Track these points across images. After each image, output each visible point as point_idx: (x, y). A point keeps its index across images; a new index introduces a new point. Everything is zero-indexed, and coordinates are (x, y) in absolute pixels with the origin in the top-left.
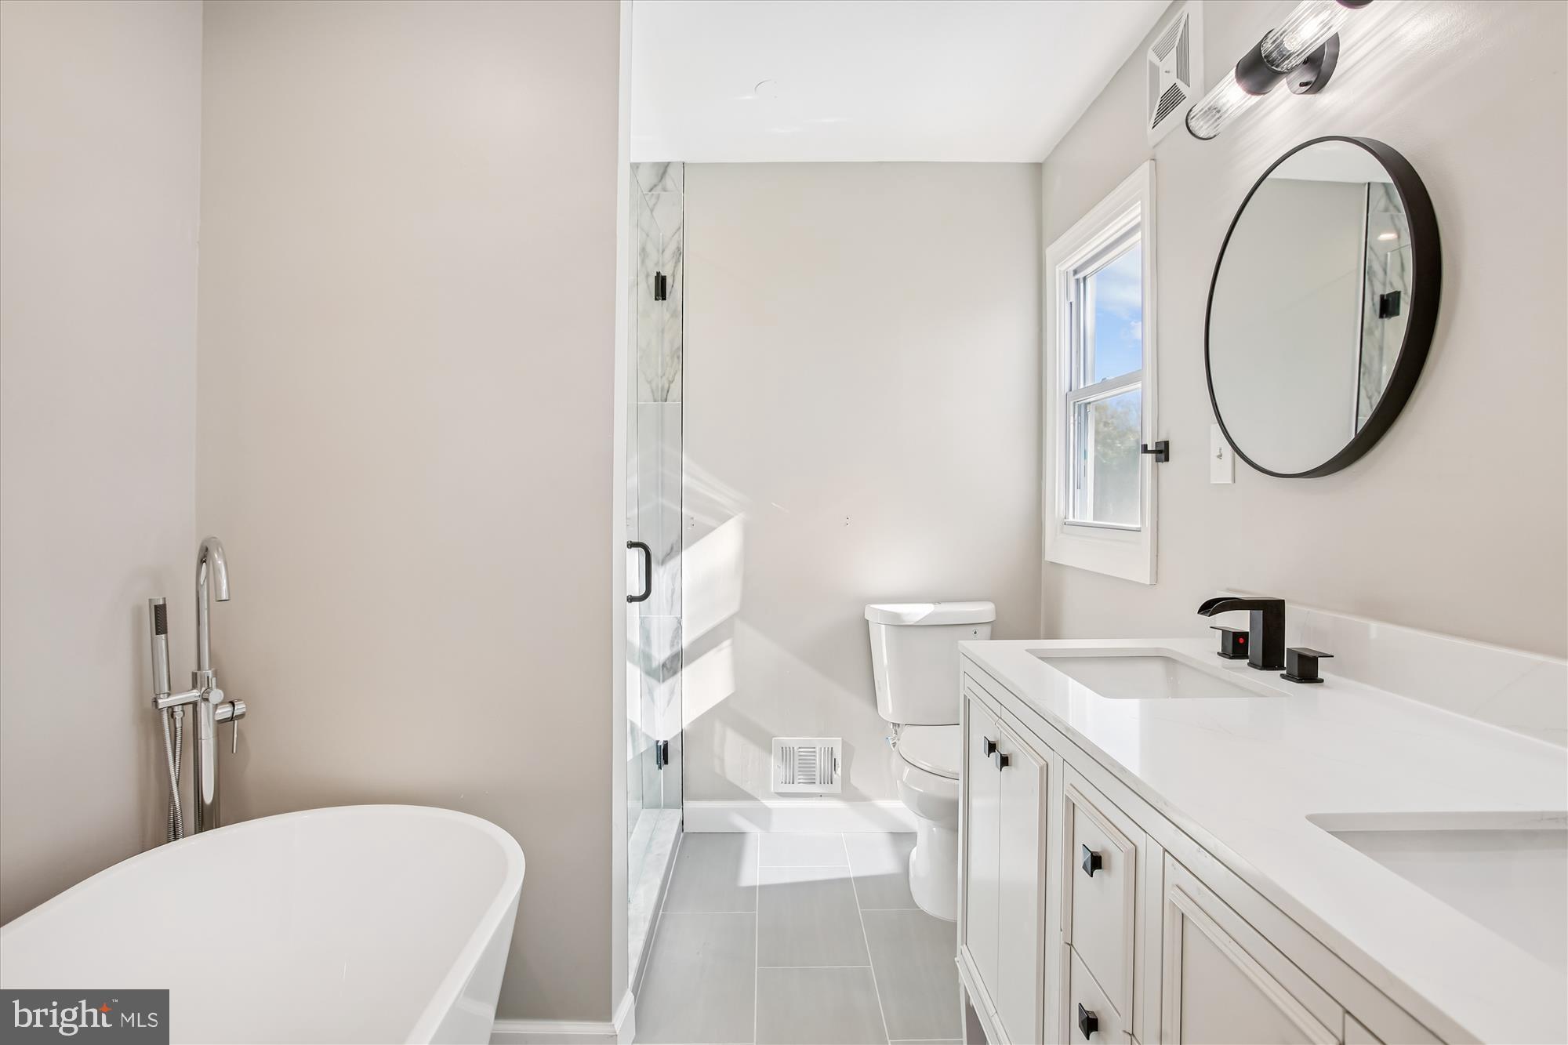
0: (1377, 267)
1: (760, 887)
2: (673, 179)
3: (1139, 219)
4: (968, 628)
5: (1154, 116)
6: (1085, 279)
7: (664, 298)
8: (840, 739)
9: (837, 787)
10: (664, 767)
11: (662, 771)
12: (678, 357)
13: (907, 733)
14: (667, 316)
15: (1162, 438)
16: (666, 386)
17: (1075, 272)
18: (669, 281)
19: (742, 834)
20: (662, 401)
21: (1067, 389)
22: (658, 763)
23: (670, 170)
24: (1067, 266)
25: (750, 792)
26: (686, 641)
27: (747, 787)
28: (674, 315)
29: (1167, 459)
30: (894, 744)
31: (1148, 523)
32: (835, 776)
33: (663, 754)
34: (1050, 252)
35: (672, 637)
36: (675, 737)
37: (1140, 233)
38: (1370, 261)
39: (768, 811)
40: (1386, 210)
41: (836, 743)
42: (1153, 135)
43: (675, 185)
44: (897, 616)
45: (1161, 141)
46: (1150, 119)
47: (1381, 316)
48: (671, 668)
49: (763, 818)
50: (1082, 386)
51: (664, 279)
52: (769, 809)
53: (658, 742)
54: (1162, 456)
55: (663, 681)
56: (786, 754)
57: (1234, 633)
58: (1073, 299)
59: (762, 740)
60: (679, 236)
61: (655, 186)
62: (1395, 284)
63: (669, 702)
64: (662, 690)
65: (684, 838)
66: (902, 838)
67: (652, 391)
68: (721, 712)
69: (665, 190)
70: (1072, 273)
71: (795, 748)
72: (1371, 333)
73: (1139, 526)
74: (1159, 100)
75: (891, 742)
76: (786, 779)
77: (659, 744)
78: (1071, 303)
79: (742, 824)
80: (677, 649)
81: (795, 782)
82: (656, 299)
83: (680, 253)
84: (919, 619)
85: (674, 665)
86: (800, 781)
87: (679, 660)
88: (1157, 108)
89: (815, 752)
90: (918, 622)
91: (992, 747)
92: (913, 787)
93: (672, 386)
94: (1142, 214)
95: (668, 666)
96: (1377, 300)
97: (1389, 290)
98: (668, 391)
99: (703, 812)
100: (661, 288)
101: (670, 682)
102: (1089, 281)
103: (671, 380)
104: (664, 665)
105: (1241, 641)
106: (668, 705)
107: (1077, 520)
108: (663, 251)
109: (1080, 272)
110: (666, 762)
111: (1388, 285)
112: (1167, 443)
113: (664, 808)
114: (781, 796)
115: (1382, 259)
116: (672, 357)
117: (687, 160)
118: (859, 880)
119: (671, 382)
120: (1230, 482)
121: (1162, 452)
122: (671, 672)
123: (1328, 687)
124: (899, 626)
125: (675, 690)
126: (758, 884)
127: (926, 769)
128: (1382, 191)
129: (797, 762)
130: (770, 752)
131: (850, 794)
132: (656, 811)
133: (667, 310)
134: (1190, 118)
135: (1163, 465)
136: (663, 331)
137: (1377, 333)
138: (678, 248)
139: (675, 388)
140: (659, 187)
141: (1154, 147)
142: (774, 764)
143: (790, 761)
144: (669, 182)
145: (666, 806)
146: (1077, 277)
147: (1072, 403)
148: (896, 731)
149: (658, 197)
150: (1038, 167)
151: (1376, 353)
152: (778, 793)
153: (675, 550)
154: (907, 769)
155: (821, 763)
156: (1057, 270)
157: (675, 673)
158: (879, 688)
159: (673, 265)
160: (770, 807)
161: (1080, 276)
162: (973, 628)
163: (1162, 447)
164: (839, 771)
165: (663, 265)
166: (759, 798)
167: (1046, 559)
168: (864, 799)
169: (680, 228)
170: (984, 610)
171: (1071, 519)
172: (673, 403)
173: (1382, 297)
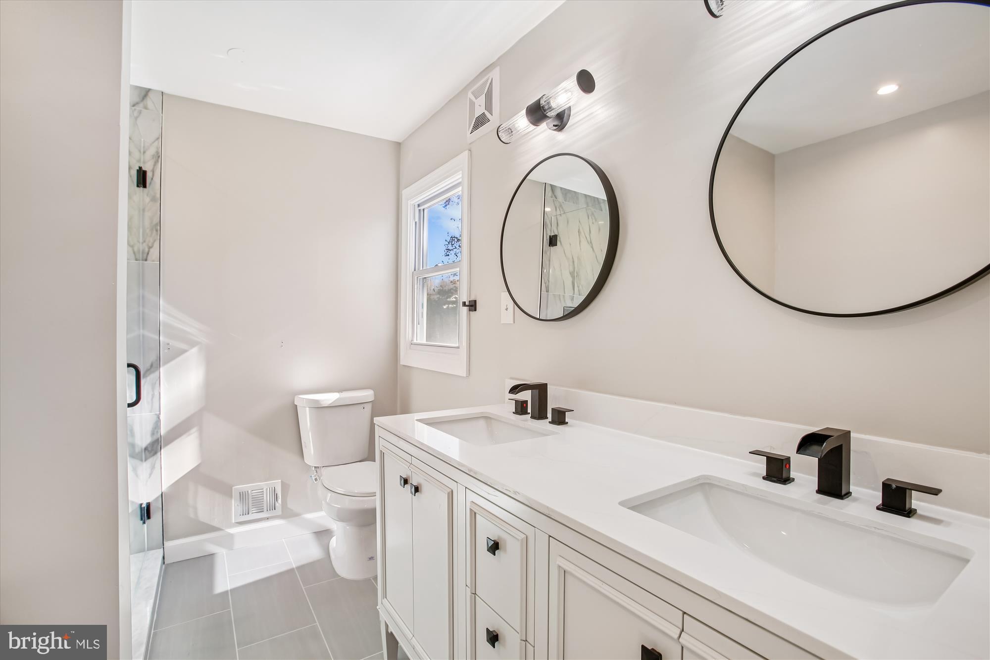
0: (548, 222)
1: (231, 590)
2: (152, 102)
3: (460, 180)
4: (359, 405)
5: (471, 127)
6: (424, 210)
7: (145, 186)
8: (280, 481)
9: (279, 511)
10: (147, 521)
11: (145, 525)
12: (157, 231)
13: (325, 472)
14: (147, 200)
15: (472, 298)
16: (147, 250)
17: (419, 206)
18: (149, 175)
19: (211, 556)
20: (143, 260)
21: (413, 270)
22: (142, 519)
23: (151, 95)
24: (415, 201)
25: (217, 526)
26: (163, 431)
27: (215, 523)
28: (153, 199)
29: (475, 310)
30: (316, 480)
31: (464, 344)
32: (277, 505)
33: (146, 512)
34: (405, 193)
35: (153, 428)
36: (157, 499)
37: (461, 187)
38: (546, 219)
39: (232, 536)
40: (552, 197)
41: (277, 484)
42: (471, 137)
43: (155, 106)
44: (317, 401)
45: (475, 141)
46: (469, 129)
47: (550, 246)
48: (152, 450)
49: (228, 542)
50: (421, 269)
51: (145, 173)
52: (232, 534)
53: (141, 504)
54: (473, 308)
55: (145, 460)
56: (243, 496)
57: (521, 401)
58: (417, 220)
59: (225, 490)
60: (158, 143)
61: (137, 103)
62: (555, 232)
63: (150, 475)
64: (144, 467)
65: (166, 568)
66: (323, 535)
67: (134, 253)
68: (195, 476)
69: (146, 108)
70: (417, 206)
71: (249, 492)
72: (546, 253)
73: (458, 345)
74: (475, 119)
75: (314, 478)
76: (243, 512)
77: (143, 506)
78: (416, 222)
79: (212, 548)
80: (155, 437)
81: (250, 514)
82: (138, 186)
83: (158, 157)
84: (331, 402)
85: (154, 448)
86: (253, 512)
87: (158, 444)
88: (473, 123)
89: (263, 492)
90: (331, 404)
91: (406, 481)
92: (333, 505)
93: (151, 250)
94: (462, 177)
95: (150, 449)
96: (548, 237)
97: (553, 234)
98: (148, 254)
99: (179, 547)
100: (142, 179)
101: (150, 460)
102: (425, 211)
103: (150, 245)
104: (146, 449)
105: (525, 405)
106: (150, 477)
107: (419, 341)
108: (144, 152)
109: (422, 206)
110: (149, 517)
111: (552, 232)
112: (475, 301)
113: (148, 551)
114: (237, 524)
115: (550, 219)
116: (152, 230)
117: (165, 91)
118: (299, 568)
119: (150, 248)
120: (512, 323)
121: (472, 306)
122: (152, 454)
123: (571, 426)
124: (318, 408)
125: (156, 466)
126: (229, 589)
127: (342, 493)
128: (550, 188)
129: (250, 499)
130: (231, 496)
131: (288, 514)
132: (141, 554)
133: (147, 195)
134: (499, 130)
135: (472, 313)
136: (144, 210)
137: (548, 253)
138: (157, 152)
139: (154, 253)
140: (141, 105)
141: (470, 144)
142: (235, 505)
143: (246, 500)
144: (149, 102)
145: (149, 549)
146: (419, 208)
147: (416, 277)
148: (316, 471)
149: (140, 112)
150: (398, 145)
151: (548, 263)
152: (237, 523)
153: (155, 366)
154: (329, 494)
155: (267, 498)
156: (409, 203)
157: (156, 453)
158: (306, 446)
159: (153, 163)
160: (232, 533)
161: (422, 208)
162: (363, 405)
163: (473, 304)
164: (280, 501)
165: (144, 162)
166: (224, 529)
167: (402, 363)
168: (297, 515)
169: (158, 138)
170: (368, 395)
171: (415, 341)
172: (152, 262)
173: (550, 236)
